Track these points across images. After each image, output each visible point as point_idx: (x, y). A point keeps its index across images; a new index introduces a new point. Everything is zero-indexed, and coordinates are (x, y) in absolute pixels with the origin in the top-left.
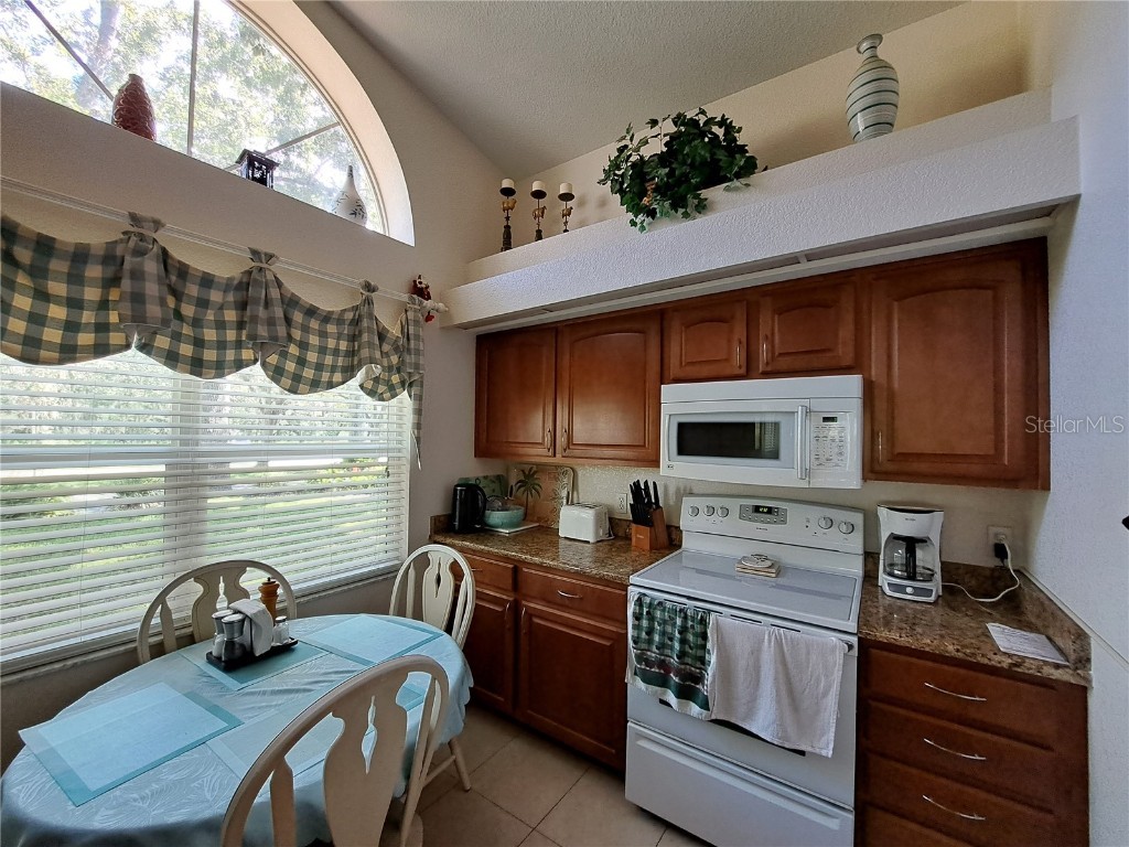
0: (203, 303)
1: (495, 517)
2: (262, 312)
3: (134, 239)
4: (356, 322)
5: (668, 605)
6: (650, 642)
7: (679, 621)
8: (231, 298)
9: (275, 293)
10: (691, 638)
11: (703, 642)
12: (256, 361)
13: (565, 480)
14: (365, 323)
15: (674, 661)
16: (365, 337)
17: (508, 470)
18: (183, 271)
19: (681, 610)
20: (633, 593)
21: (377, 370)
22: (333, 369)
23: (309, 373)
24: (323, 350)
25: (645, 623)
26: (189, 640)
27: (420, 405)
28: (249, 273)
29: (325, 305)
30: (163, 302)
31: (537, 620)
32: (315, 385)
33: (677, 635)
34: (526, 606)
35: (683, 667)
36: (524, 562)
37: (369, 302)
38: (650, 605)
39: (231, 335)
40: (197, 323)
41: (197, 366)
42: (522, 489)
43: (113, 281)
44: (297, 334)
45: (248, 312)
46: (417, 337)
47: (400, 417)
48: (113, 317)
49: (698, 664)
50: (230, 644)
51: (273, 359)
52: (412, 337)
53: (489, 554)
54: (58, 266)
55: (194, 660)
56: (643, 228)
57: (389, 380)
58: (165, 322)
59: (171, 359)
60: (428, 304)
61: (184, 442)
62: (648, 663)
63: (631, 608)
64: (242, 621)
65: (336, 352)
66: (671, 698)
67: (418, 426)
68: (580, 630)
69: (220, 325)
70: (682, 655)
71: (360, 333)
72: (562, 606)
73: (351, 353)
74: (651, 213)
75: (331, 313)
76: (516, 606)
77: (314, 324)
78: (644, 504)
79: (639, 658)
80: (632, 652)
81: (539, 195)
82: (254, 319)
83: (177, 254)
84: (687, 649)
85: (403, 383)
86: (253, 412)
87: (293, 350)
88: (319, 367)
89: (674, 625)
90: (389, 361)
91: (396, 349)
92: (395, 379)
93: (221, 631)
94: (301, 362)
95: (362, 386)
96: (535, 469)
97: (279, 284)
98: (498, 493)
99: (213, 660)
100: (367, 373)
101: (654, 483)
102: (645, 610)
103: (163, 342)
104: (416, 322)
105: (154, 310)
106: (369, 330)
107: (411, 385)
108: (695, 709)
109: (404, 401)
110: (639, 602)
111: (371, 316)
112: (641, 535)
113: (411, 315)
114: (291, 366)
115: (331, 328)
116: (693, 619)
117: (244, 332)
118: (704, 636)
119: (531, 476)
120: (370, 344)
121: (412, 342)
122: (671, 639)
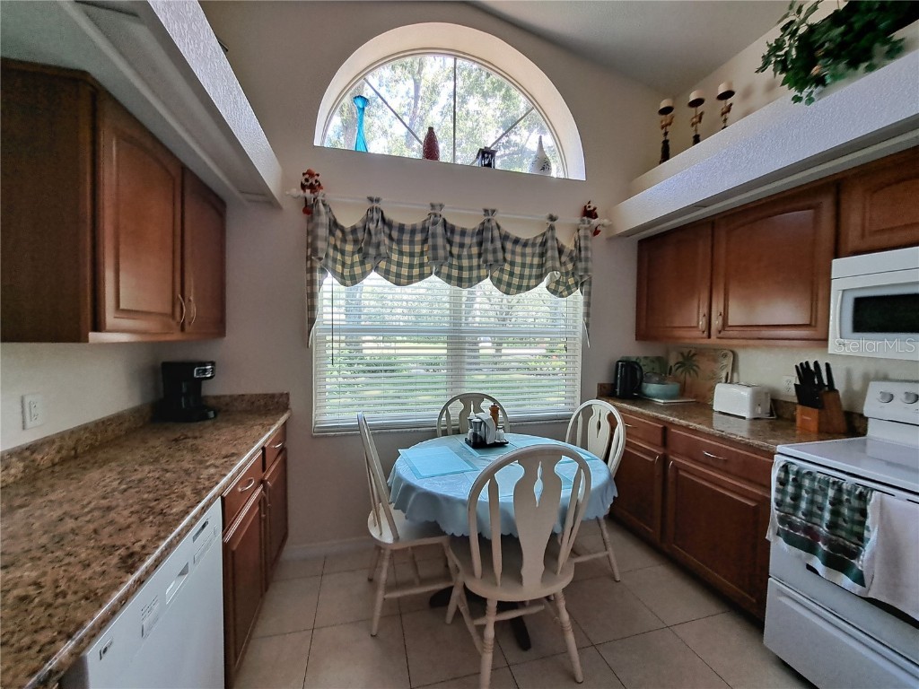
0: (462, 246)
1: (652, 388)
2: (490, 246)
3: (433, 216)
4: (544, 244)
5: (819, 476)
6: (796, 507)
7: (831, 493)
8: (475, 240)
9: (496, 233)
10: (846, 511)
11: (862, 519)
12: (487, 276)
13: (725, 362)
14: (549, 243)
15: (823, 530)
16: (549, 253)
17: (668, 352)
18: (453, 230)
19: (834, 483)
20: (779, 461)
21: (557, 275)
22: (530, 277)
23: (516, 281)
24: (523, 265)
25: (790, 489)
26: (457, 432)
27: (589, 299)
28: (483, 223)
29: (524, 235)
30: (445, 248)
31: (681, 473)
32: (520, 289)
33: (828, 506)
34: (674, 461)
35: (834, 538)
36: (671, 423)
37: (552, 228)
38: (798, 473)
39: (475, 262)
40: (459, 257)
41: (460, 282)
42: (681, 370)
43: (425, 241)
44: (509, 257)
45: (483, 248)
46: (586, 249)
47: (575, 309)
48: (426, 260)
49: (855, 540)
50: (475, 435)
51: (496, 274)
52: (582, 249)
53: (642, 415)
54: (406, 237)
55: (460, 441)
56: (810, 100)
57: (567, 282)
58: (446, 259)
59: (449, 278)
60: (595, 222)
61: (455, 324)
62: (791, 525)
63: (775, 473)
64: (481, 423)
65: (531, 266)
66: (817, 563)
67: (587, 314)
68: (724, 488)
69: (470, 257)
70: (832, 526)
71: (546, 251)
72: (707, 463)
73: (541, 266)
74: (820, 81)
75: (528, 240)
76: (665, 459)
77: (519, 249)
78: (813, 385)
79: (782, 520)
80: (775, 513)
81: (697, 103)
82: (486, 250)
83: (450, 221)
84: (841, 522)
85: (576, 284)
86: (492, 320)
87: (507, 267)
88: (522, 277)
89: (825, 495)
90: (566, 268)
91: (572, 259)
92: (571, 281)
93: (471, 428)
94: (512, 274)
95: (547, 287)
96: (693, 352)
97: (499, 227)
98: (657, 370)
99: (468, 442)
100: (551, 278)
101: (827, 365)
102: (791, 477)
103: (445, 270)
104: (586, 237)
105: (441, 253)
106: (553, 248)
107: (582, 284)
108: (846, 581)
109: (578, 296)
110: (785, 468)
111: (554, 238)
112: (806, 416)
113: (582, 233)
114: (506, 277)
115: (528, 250)
116: (849, 493)
117: (482, 260)
118: (864, 513)
119: (689, 359)
120: (553, 258)
121: (583, 253)
122: (821, 509)
